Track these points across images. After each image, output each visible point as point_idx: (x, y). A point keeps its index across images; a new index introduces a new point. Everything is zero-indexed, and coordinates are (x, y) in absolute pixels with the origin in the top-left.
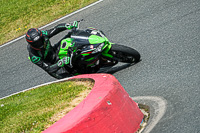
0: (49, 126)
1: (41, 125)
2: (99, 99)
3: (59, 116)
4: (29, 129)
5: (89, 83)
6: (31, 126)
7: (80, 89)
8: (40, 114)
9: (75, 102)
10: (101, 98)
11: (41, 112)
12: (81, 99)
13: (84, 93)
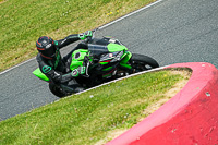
0: (142, 119)
1: (133, 117)
2: (197, 90)
3: (154, 108)
4: (120, 122)
5: (186, 72)
6: (122, 119)
7: (176, 79)
8: (132, 106)
9: (171, 93)
10: (199, 89)
11: (134, 104)
12: (177, 90)
13: (181, 84)
